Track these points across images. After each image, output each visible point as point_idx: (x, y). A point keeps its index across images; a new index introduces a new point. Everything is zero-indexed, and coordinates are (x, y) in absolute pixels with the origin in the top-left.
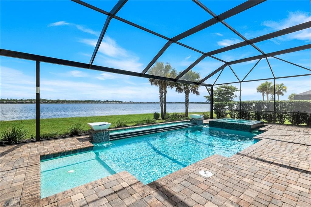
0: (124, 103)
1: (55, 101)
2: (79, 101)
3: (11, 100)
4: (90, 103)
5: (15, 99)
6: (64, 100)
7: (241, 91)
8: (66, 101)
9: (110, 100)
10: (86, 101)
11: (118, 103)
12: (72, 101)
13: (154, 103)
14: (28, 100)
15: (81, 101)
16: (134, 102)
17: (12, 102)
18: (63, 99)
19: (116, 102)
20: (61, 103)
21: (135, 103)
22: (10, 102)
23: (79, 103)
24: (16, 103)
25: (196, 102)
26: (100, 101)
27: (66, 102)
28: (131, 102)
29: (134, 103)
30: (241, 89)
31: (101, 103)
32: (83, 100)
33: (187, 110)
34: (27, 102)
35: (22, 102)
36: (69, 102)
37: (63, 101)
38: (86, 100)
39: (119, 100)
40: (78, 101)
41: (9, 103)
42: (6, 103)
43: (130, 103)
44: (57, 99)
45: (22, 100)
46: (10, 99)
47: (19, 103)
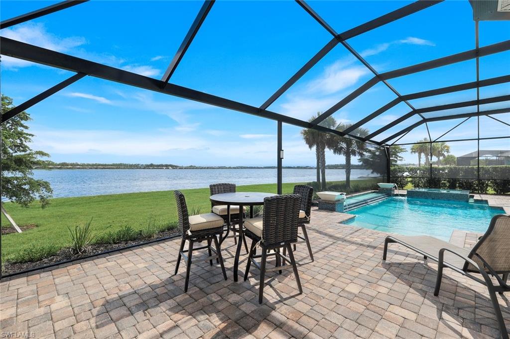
1: (59, 165)
4: (121, 168)
6: (75, 162)
8: (78, 165)
9: (156, 164)
10: (113, 165)
11: (170, 168)
12: (88, 165)
13: (230, 168)
15: (105, 165)
16: (197, 166)
18: (72, 162)
19: (167, 166)
20: (70, 168)
21: (199, 168)
23: (102, 168)
25: (296, 166)
26: (139, 165)
27: (78, 167)
28: (191, 166)
29: (197, 168)
31: (140, 168)
32: (110, 163)
33: (348, 178)
36: (84, 167)
37: (72, 165)
38: (115, 163)
39: (171, 164)
40: (99, 165)
43: (190, 168)
44: (61, 162)
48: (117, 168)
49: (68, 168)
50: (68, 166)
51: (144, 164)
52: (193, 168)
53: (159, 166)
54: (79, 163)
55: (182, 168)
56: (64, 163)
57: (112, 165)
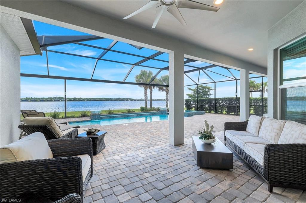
0: (135, 100)
1: (72, 99)
2: (94, 99)
3: (35, 98)
5: (38, 98)
6: (80, 97)
7: (216, 90)
8: (81, 99)
11: (129, 100)
14: (49, 98)
15: (95, 99)
17: (35, 100)
19: (127, 99)
20: (77, 101)
22: (34, 100)
24: (38, 101)
27: (81, 100)
30: (216, 89)
31: (113, 100)
34: (48, 100)
35: (43, 100)
37: (79, 99)
39: (130, 98)
40: (92, 99)
41: (32, 101)
42: (31, 101)
44: (73, 97)
45: (44, 98)
46: (33, 98)
47: (41, 101)
48: (100, 100)
49: (76, 101)
50: (76, 99)
51: (115, 98)
52: (142, 100)
53: (123, 99)
54: (82, 98)
55: (136, 100)
56: (75, 98)
57: (98, 99)
